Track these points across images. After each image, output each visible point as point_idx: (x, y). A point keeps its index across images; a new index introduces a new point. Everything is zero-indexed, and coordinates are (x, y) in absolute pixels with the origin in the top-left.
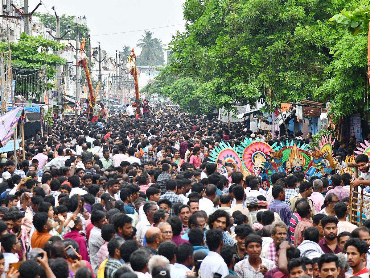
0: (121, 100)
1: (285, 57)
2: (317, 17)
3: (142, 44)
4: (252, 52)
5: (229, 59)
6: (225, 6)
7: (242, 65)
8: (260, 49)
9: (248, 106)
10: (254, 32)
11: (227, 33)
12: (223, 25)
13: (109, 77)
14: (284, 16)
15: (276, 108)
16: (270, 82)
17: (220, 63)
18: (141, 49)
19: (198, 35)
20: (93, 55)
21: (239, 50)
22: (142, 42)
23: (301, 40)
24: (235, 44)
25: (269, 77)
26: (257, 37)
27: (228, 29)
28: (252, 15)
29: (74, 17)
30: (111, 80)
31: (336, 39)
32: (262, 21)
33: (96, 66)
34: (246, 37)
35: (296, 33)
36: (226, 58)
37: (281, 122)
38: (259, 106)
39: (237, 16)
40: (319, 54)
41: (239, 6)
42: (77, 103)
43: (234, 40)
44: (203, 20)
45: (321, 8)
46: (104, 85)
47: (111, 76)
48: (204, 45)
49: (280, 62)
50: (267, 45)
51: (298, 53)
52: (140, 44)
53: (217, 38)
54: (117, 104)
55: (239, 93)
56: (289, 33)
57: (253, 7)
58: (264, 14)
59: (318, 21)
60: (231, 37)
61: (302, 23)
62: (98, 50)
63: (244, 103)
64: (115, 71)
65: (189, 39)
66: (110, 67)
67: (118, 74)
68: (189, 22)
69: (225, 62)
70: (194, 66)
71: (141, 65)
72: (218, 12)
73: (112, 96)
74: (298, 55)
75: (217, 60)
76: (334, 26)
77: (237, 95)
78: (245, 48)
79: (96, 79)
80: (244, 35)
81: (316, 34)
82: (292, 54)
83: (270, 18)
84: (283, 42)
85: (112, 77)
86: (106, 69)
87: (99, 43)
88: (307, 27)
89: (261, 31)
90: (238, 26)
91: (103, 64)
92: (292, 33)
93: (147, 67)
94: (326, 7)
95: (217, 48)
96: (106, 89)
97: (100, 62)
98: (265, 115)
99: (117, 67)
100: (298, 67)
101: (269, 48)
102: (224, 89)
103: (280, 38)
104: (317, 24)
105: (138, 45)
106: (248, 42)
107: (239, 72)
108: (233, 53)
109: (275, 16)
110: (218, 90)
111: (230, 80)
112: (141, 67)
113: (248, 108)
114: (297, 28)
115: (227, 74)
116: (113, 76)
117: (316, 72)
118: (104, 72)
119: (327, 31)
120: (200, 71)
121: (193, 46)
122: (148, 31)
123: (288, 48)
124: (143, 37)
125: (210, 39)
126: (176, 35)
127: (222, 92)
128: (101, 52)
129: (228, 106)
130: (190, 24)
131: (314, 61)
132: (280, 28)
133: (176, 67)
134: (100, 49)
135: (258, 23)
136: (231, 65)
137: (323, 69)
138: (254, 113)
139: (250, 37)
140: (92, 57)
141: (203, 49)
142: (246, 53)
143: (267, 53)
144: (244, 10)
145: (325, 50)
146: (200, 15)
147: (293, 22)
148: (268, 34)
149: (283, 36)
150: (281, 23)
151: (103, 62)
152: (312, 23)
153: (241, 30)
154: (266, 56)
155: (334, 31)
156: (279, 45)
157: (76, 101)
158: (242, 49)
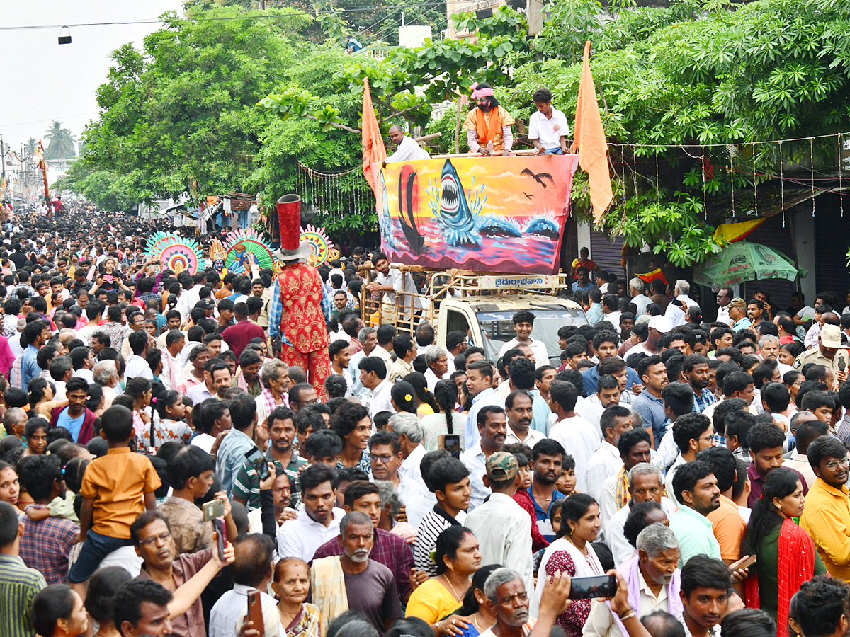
0: (27, 198)
1: (210, 145)
2: (243, 102)
3: (50, 135)
4: (174, 141)
5: (149, 149)
6: (142, 91)
7: (163, 155)
8: (182, 137)
9: (171, 200)
10: (176, 119)
11: (145, 121)
12: (141, 112)
13: (14, 173)
14: (207, 101)
15: (202, 202)
16: (195, 173)
17: (139, 154)
18: (49, 141)
19: (113, 123)
21: (159, 139)
22: (50, 133)
23: (227, 127)
24: (155, 133)
25: (194, 168)
26: (178, 124)
27: (146, 117)
28: (173, 100)
30: (15, 176)
31: (264, 125)
32: (183, 107)
34: (166, 124)
35: (221, 119)
36: (145, 148)
37: (208, 217)
38: (183, 200)
39: (156, 102)
40: (247, 141)
41: (158, 91)
43: (153, 128)
44: (119, 107)
45: (247, 92)
46: (8, 182)
47: (16, 172)
48: (121, 134)
49: (205, 151)
50: (190, 133)
51: (224, 141)
52: (48, 135)
53: (134, 126)
54: (24, 202)
55: (160, 187)
56: (213, 120)
57: (173, 91)
58: (185, 99)
59: (245, 106)
60: (151, 125)
61: (227, 108)
63: (166, 197)
64: (20, 166)
65: (104, 128)
66: (15, 161)
67: (24, 170)
68: (103, 110)
69: (144, 152)
70: (110, 158)
71: (49, 159)
72: (134, 98)
73: (17, 195)
74: (224, 144)
75: (136, 150)
76: (262, 111)
77: (159, 189)
78: (166, 136)
80: (164, 122)
81: (243, 120)
82: (217, 143)
83: (192, 103)
84: (207, 129)
86: (9, 164)
88: (232, 112)
89: (183, 118)
90: (157, 113)
91: (6, 159)
92: (217, 120)
93: (56, 161)
94: (253, 90)
95: (135, 137)
96: (11, 186)
98: (190, 210)
99: (22, 162)
100: (224, 156)
101: (192, 136)
102: (144, 182)
103: (204, 125)
104: (243, 109)
105: (45, 137)
106: (169, 130)
107: (160, 163)
108: (153, 143)
109: (198, 102)
110: (137, 184)
111: (150, 172)
112: (50, 161)
113: (171, 203)
114: (222, 114)
115: (147, 166)
116: (19, 171)
117: (244, 161)
118: (7, 168)
119: (255, 116)
120: (117, 163)
121: (109, 136)
122: (56, 121)
123: (213, 135)
124: (51, 127)
125: (127, 128)
126: (89, 124)
127: (142, 186)
129: (148, 201)
130: (104, 111)
131: (241, 149)
132: (204, 114)
133: (90, 159)
135: (179, 109)
136: (151, 155)
137: (251, 158)
138: (178, 208)
139: (172, 124)
141: (120, 139)
142: (168, 142)
143: (190, 142)
144: (163, 96)
145: (253, 137)
146: (115, 101)
147: (217, 107)
148: (191, 121)
149: (207, 123)
150: (204, 109)
152: (237, 109)
153: (160, 117)
154: (189, 145)
155: (262, 116)
156: (203, 132)
158: (162, 137)
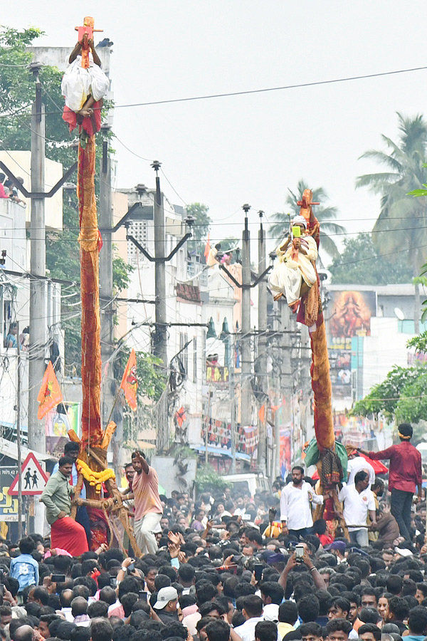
0: (264, 447)
3: (387, 175)
13: (211, 333)
20: (124, 222)
22: (386, 168)
29: (32, 35)
30: (216, 347)
33: (141, 280)
42: (31, 464)
47: (218, 329)
52: (377, 176)
54: (247, 467)
62: (148, 201)
64: (238, 307)
66: (216, 283)
67: (254, 323)
71: (379, 279)
73: (221, 433)
79: (139, 342)
85: (225, 334)
86: (190, 294)
87: (156, 166)
91: (177, 271)
93: (407, 289)
96: (191, 395)
97: (160, 260)
99: (245, 287)
105: (365, 180)
112: (379, 290)
116: (231, 329)
118: (176, 310)
124: (390, 143)
128: (168, 212)
134: (158, 196)
140: (119, 235)
151: (178, 261)
157: (25, 452)
